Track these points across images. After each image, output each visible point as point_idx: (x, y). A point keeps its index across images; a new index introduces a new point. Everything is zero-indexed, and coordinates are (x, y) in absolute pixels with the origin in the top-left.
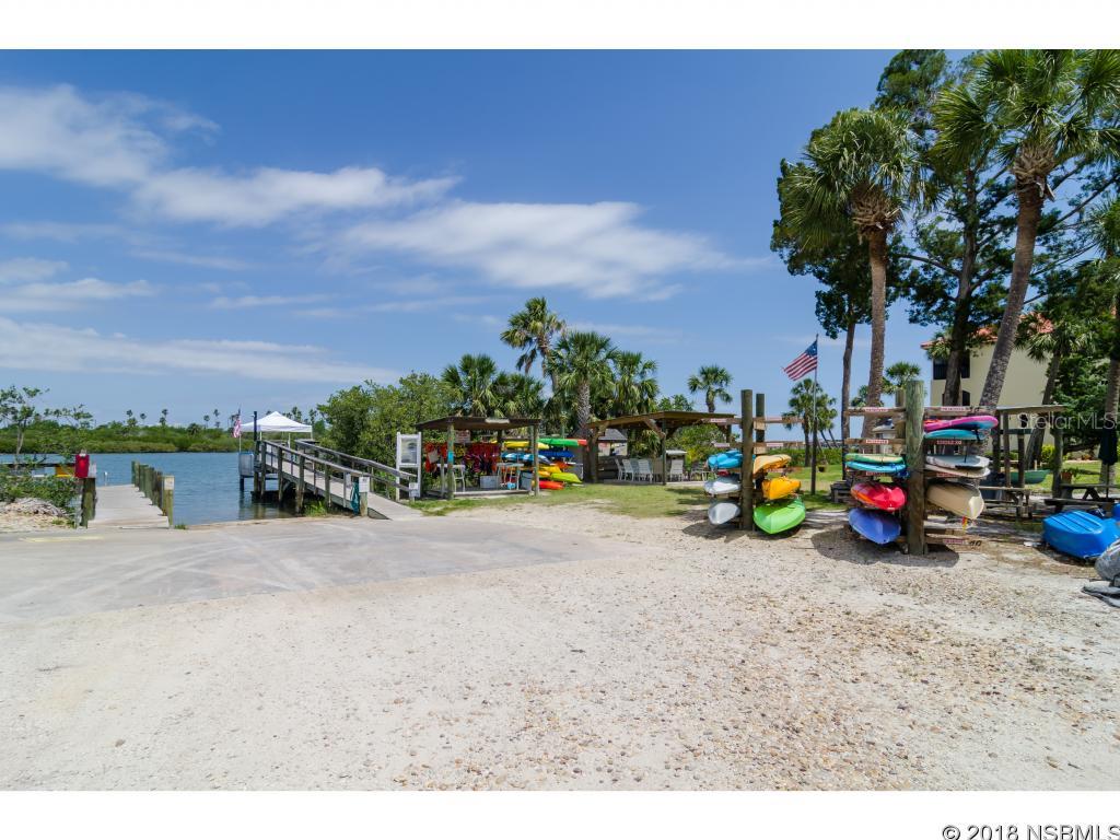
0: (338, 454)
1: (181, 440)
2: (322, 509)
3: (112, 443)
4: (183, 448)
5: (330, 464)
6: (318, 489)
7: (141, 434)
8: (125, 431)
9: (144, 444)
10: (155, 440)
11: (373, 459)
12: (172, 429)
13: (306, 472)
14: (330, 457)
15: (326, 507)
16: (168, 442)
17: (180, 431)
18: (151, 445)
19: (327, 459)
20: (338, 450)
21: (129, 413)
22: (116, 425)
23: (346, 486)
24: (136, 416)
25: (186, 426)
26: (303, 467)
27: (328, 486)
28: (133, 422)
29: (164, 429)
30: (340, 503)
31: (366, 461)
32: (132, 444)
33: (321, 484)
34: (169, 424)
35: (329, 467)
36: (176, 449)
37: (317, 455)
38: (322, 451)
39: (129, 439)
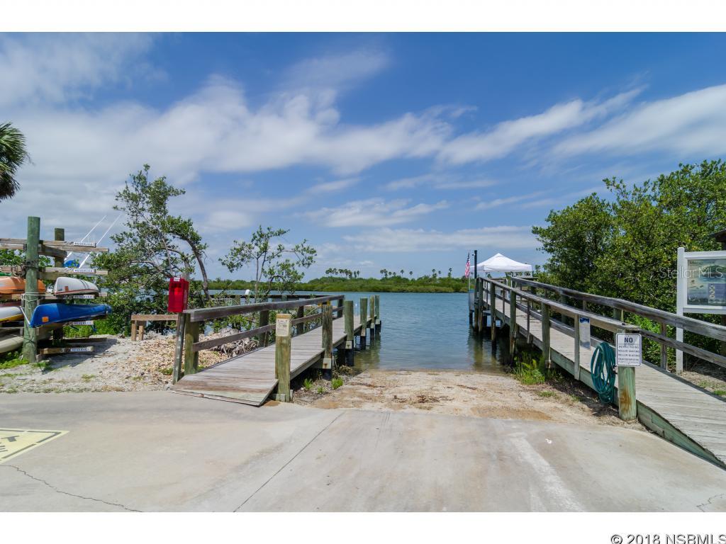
0: (560, 290)
1: (456, 285)
2: (537, 373)
3: (422, 287)
4: (457, 290)
5: (551, 303)
6: (532, 336)
7: (438, 282)
8: (431, 280)
9: (437, 288)
10: (443, 285)
11: (619, 296)
12: (453, 279)
13: (518, 312)
14: (550, 293)
15: (544, 370)
16: (449, 287)
17: (457, 280)
18: (440, 288)
19: (546, 297)
20: (562, 285)
21: (434, 270)
22: (426, 277)
23: (578, 343)
24: (437, 272)
25: (460, 277)
26: (514, 306)
27: (546, 335)
28: (435, 276)
29: (449, 279)
30: (568, 368)
31: (610, 301)
32: (432, 288)
33: (536, 329)
34: (452, 276)
35: (548, 306)
36: (453, 290)
37: (533, 291)
38: (540, 286)
39: (431, 284)
